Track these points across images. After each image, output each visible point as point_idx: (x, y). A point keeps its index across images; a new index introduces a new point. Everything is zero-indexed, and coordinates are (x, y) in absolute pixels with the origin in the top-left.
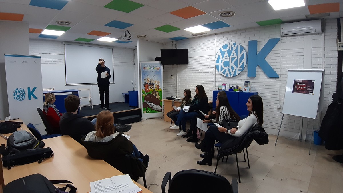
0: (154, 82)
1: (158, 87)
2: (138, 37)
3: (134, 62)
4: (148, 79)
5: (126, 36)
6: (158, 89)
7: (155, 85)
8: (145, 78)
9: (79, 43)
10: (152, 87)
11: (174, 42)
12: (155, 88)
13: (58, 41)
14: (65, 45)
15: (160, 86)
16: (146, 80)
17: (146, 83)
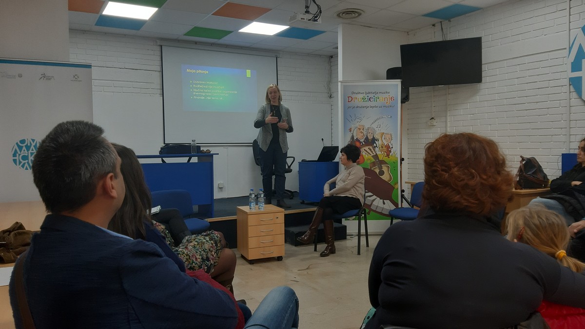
0: (376, 137)
1: (388, 150)
2: (338, 16)
3: (330, 89)
4: (362, 128)
6: (388, 155)
7: (379, 143)
8: (353, 126)
9: (196, 43)
10: (370, 150)
11: (440, 23)
12: (379, 153)
13: (144, 37)
14: (161, 46)
15: (392, 148)
16: (356, 130)
17: (355, 138)
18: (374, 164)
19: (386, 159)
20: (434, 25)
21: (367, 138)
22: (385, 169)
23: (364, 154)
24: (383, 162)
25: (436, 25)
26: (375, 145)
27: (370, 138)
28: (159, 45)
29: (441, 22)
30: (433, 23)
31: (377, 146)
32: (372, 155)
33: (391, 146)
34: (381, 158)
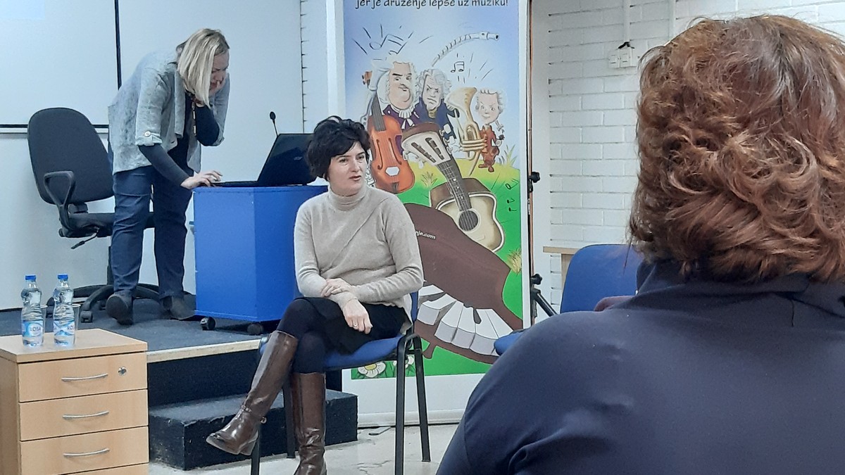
0: (452, 103)
1: (489, 144)
4: (403, 73)
6: (489, 164)
7: (459, 124)
8: (374, 67)
10: (433, 145)
12: (459, 156)
15: (502, 138)
16: (384, 78)
17: (383, 107)
18: (444, 191)
19: (482, 175)
21: (421, 108)
22: (479, 206)
23: (412, 157)
24: (472, 186)
26: (447, 129)
27: (432, 105)
31: (452, 134)
32: (439, 161)
33: (498, 134)
34: (465, 174)
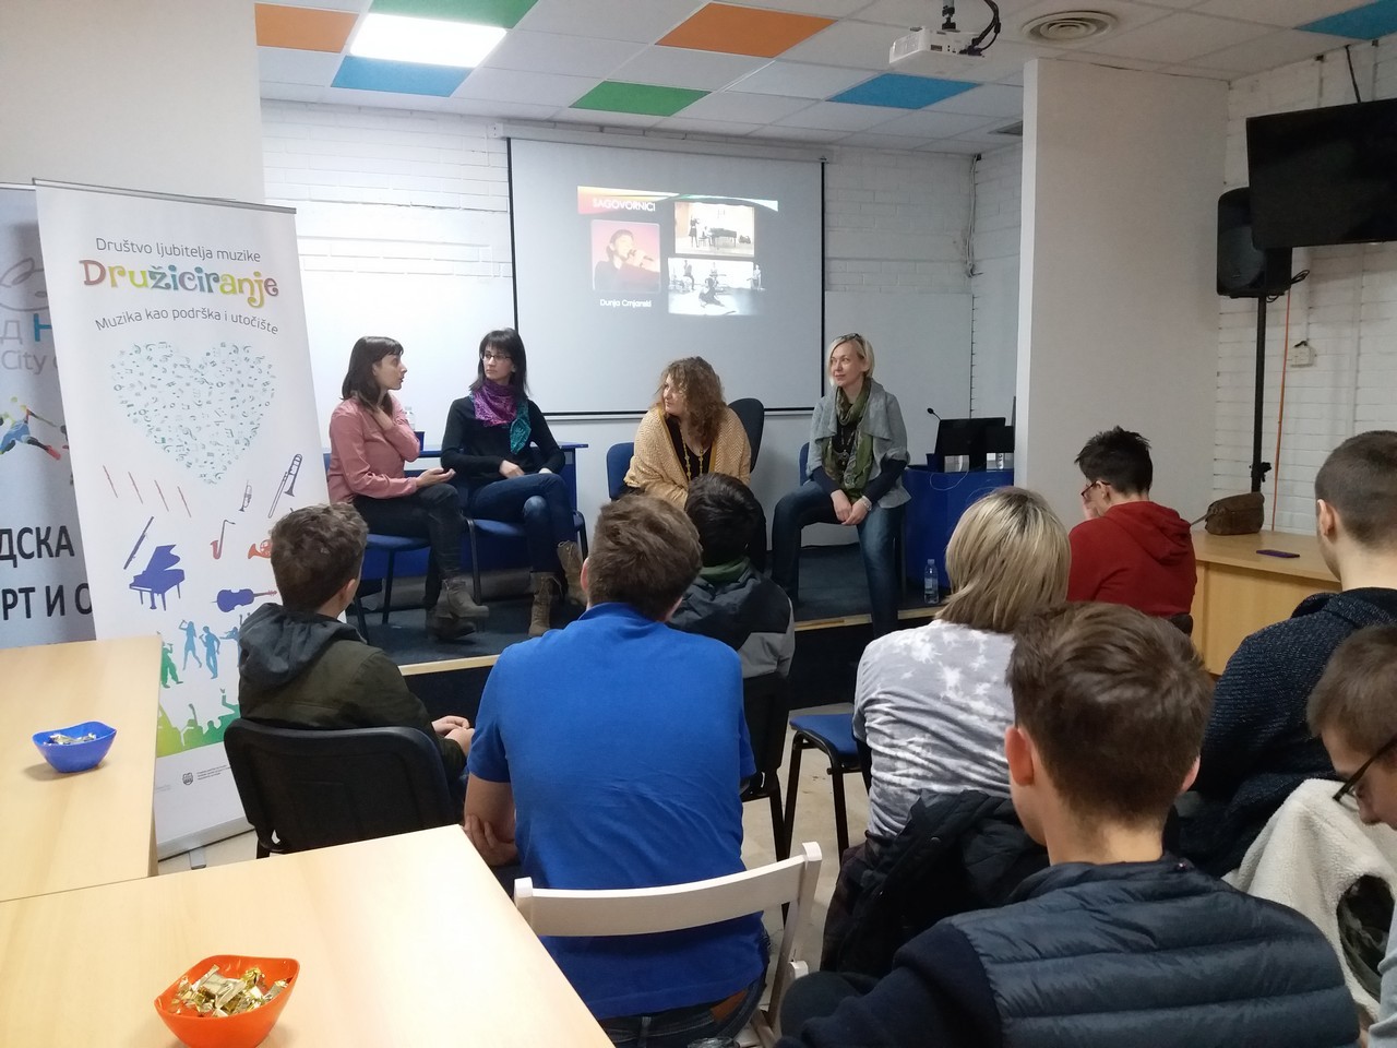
2: (1036, 33)
3: (969, 250)
5: (949, 26)
9: (602, 128)
11: (1345, 51)
13: (462, 116)
14: (509, 140)
20: (1320, 58)
25: (1328, 57)
28: (503, 138)
29: (1347, 47)
30: (1320, 52)
